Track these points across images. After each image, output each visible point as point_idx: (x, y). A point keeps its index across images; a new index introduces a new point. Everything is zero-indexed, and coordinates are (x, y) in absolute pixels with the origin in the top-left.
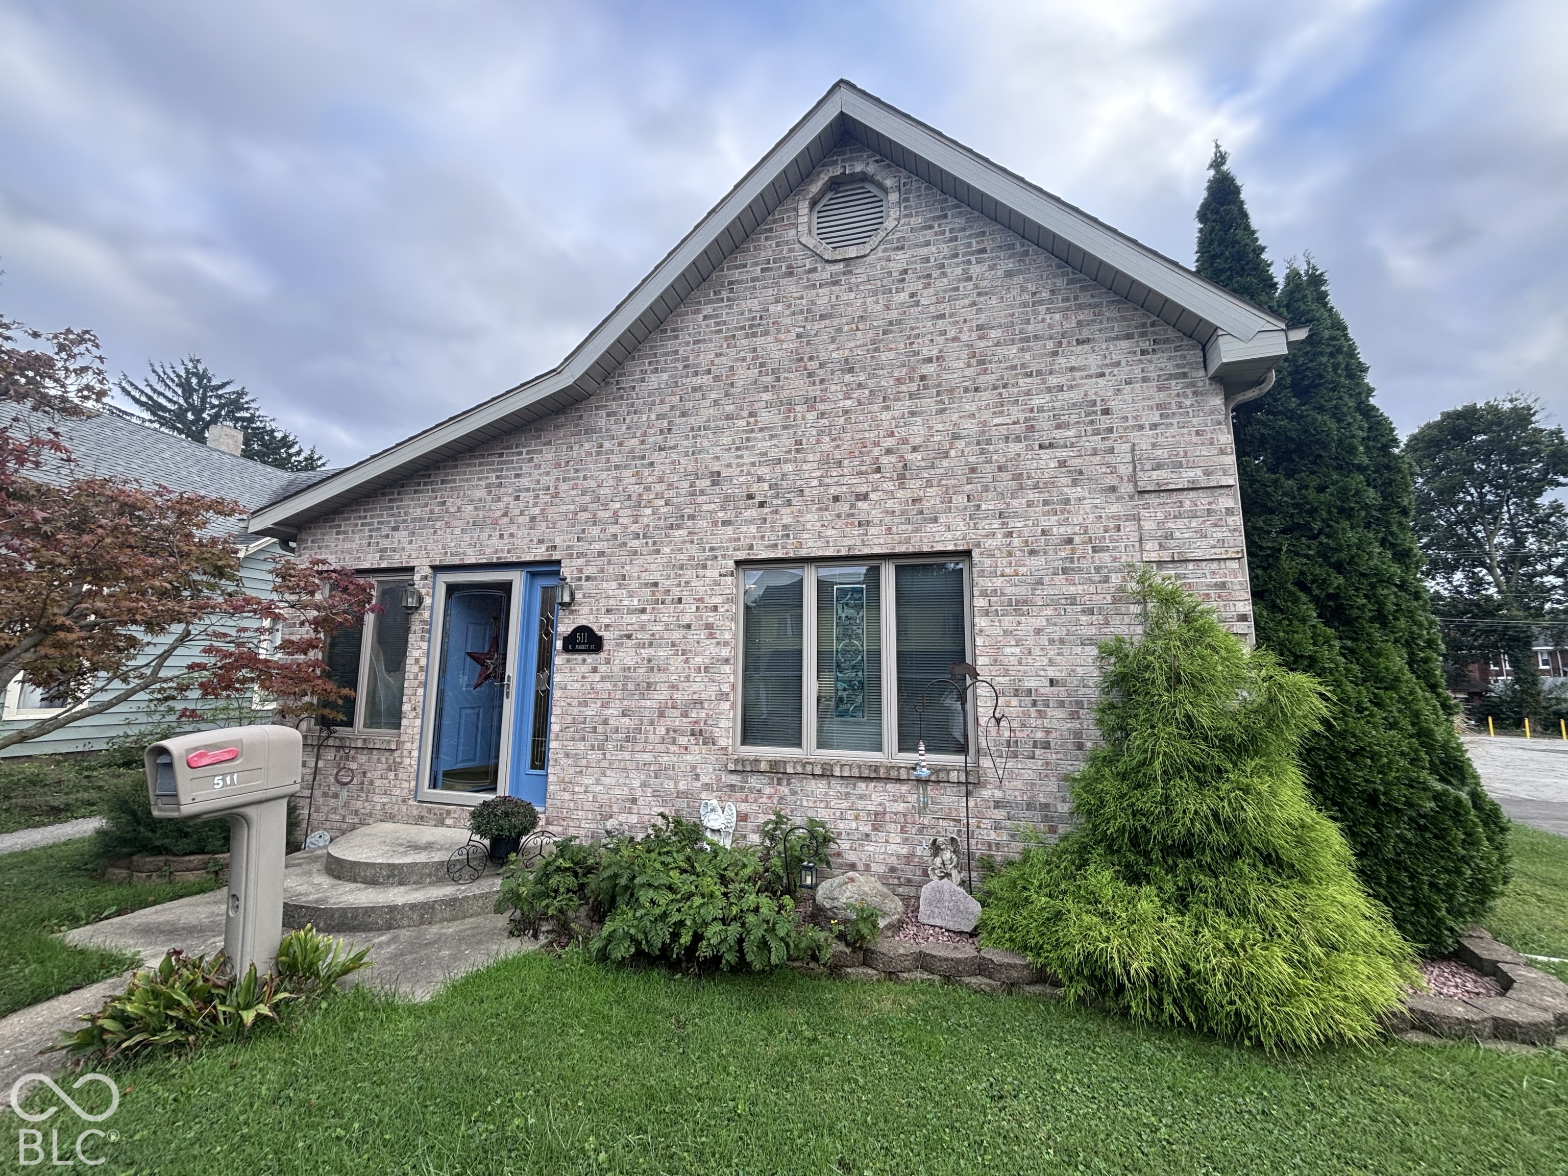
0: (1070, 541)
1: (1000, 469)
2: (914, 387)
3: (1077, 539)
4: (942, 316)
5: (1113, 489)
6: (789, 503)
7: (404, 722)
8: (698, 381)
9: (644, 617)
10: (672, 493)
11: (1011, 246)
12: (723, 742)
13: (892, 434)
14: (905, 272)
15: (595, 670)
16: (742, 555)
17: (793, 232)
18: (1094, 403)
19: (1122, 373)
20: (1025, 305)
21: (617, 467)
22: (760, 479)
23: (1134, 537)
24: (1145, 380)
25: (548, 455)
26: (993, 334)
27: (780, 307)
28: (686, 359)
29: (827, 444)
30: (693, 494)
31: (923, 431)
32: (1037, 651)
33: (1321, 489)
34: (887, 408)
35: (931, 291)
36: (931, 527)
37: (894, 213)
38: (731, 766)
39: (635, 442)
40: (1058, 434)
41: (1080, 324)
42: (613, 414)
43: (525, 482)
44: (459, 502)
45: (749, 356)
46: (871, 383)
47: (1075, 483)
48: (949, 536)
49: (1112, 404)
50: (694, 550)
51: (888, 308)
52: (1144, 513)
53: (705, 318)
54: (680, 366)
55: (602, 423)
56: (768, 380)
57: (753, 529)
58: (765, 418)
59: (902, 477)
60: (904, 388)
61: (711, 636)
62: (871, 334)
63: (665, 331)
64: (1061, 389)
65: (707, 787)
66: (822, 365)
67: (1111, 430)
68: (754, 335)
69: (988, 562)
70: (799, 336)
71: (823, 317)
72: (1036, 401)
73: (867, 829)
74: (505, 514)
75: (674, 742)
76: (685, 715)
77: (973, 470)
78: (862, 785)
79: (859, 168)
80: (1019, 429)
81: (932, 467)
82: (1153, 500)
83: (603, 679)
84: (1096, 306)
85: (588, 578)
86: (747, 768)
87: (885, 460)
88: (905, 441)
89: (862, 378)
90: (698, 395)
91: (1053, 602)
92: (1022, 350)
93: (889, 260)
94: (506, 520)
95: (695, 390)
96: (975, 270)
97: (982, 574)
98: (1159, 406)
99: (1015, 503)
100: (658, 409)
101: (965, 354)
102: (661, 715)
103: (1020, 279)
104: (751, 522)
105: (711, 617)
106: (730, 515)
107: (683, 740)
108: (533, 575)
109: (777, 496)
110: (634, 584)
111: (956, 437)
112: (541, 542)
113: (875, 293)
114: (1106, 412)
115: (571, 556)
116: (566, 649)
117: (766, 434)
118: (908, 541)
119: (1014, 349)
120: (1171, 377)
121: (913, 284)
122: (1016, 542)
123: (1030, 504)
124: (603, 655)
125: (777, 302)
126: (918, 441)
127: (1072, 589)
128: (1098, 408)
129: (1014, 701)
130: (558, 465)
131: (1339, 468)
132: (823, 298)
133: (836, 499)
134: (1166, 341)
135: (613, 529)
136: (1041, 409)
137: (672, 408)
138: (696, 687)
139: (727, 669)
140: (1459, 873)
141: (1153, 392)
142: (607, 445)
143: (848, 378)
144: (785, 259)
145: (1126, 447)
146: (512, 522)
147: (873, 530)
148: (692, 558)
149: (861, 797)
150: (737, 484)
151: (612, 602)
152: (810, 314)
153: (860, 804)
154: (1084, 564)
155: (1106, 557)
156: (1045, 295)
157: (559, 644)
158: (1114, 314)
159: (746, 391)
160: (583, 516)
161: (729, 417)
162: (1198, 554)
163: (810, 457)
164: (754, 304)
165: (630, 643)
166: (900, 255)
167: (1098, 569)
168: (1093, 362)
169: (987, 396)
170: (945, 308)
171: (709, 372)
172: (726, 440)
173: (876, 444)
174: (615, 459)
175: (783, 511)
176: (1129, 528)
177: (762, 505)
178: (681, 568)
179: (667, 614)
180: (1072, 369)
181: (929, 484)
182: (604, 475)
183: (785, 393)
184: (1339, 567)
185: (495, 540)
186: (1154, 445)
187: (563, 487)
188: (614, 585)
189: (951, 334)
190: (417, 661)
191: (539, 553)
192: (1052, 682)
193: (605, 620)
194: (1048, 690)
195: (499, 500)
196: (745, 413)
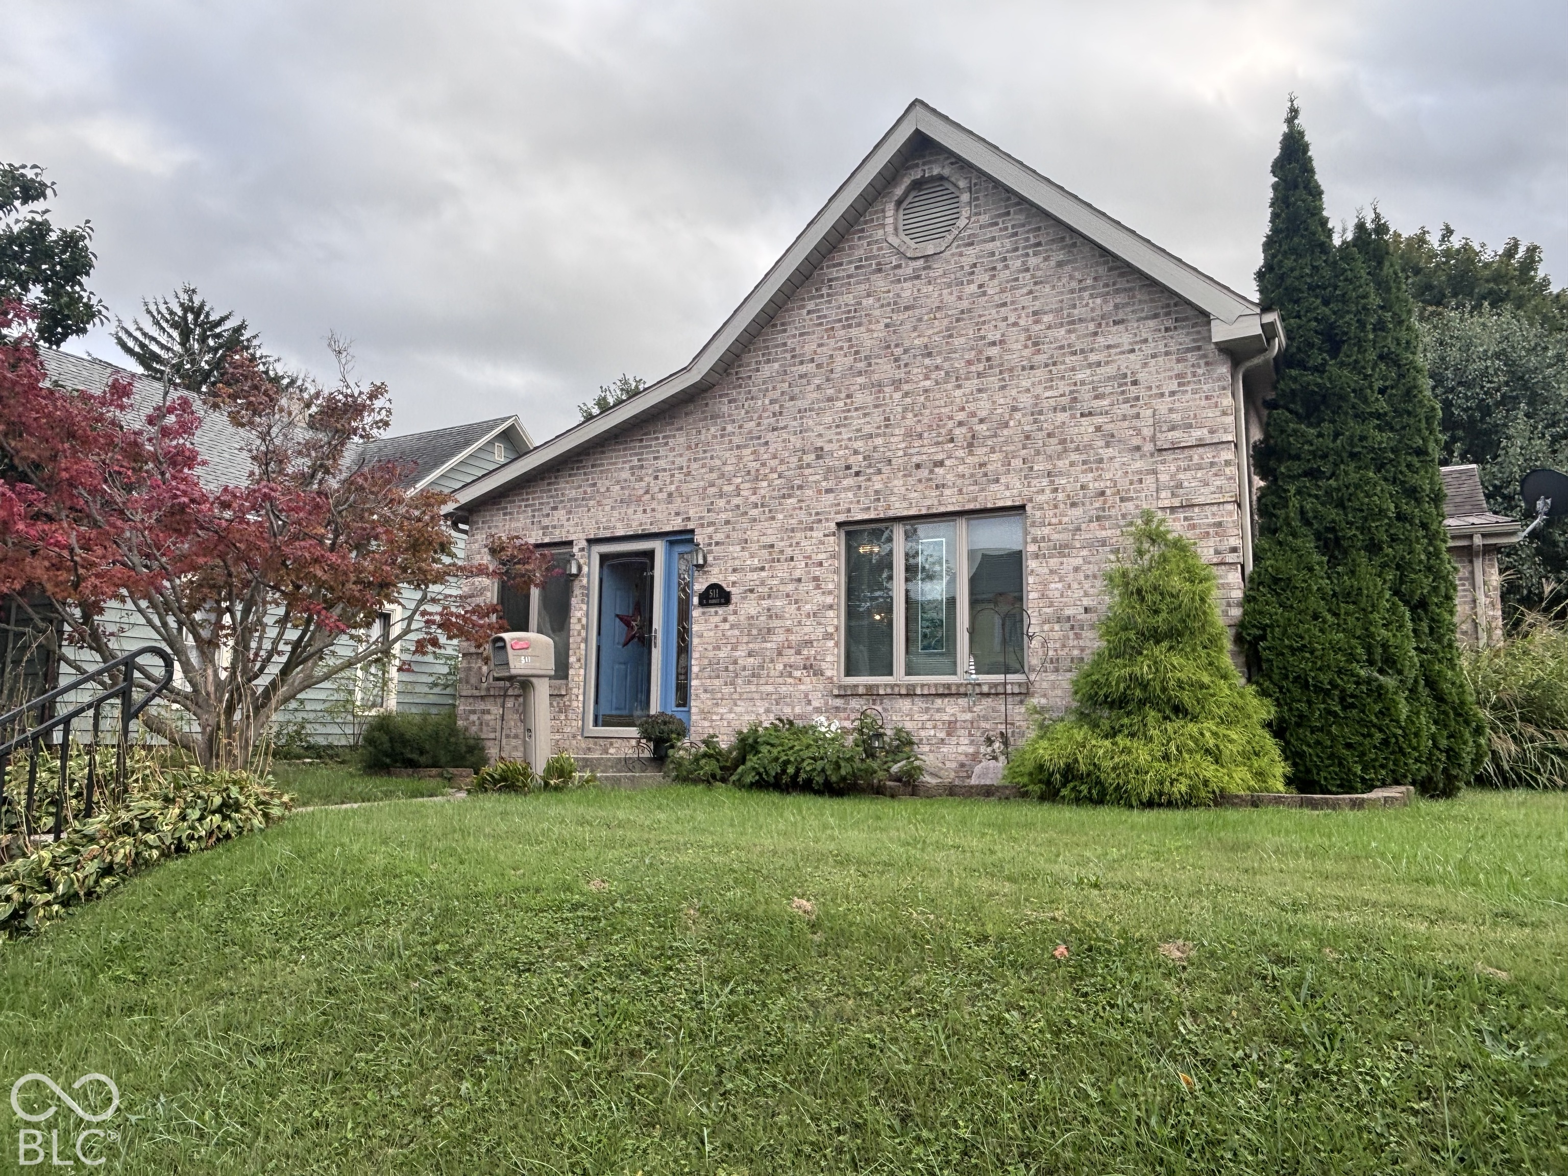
0: (1103, 493)
1: (1049, 435)
2: (980, 367)
3: (1108, 492)
4: (1004, 304)
5: (1138, 448)
6: (879, 472)
7: (571, 672)
8: (803, 369)
9: (764, 574)
10: (784, 467)
11: (1063, 239)
12: (829, 673)
13: (963, 409)
14: (975, 265)
15: (725, 620)
16: (842, 518)
17: (881, 232)
18: (1125, 376)
19: (1148, 349)
20: (1072, 291)
21: (738, 447)
22: (856, 452)
23: (1153, 487)
24: (1167, 354)
25: (681, 439)
26: (1046, 319)
27: (871, 300)
28: (794, 349)
29: (910, 419)
30: (801, 467)
31: (988, 405)
32: (1075, 586)
34: (959, 387)
35: (996, 282)
36: (994, 487)
37: (965, 212)
38: (836, 692)
39: (752, 424)
40: (1097, 403)
41: (1116, 307)
42: (735, 401)
43: (662, 463)
44: (607, 483)
45: (846, 345)
46: (946, 365)
47: (1108, 445)
48: (1008, 493)
49: (1142, 376)
50: (802, 515)
51: (960, 298)
52: (1161, 467)
53: (809, 312)
54: (788, 356)
55: (725, 409)
56: (861, 365)
57: (850, 495)
58: (860, 398)
59: (971, 445)
60: (973, 368)
61: (818, 587)
62: (946, 322)
63: (775, 326)
64: (1099, 364)
65: (818, 710)
66: (906, 351)
67: (1137, 399)
68: (850, 326)
69: (1038, 514)
70: (887, 326)
71: (907, 308)
72: (1080, 376)
73: (942, 735)
74: (647, 492)
75: (790, 676)
76: (798, 653)
77: (1028, 438)
78: (939, 702)
79: (935, 172)
80: (1065, 400)
81: (995, 436)
82: (1169, 456)
83: (732, 627)
84: (1131, 289)
85: (717, 544)
86: (846, 694)
87: (957, 431)
88: (973, 415)
89: (939, 361)
90: (804, 381)
91: (1088, 545)
92: (1069, 332)
93: (961, 255)
94: (648, 497)
95: (801, 377)
96: (1033, 261)
97: (1033, 524)
98: (1178, 376)
99: (1060, 463)
100: (771, 395)
101: (1022, 337)
102: (780, 654)
103: (1068, 268)
104: (848, 489)
105: (817, 571)
106: (830, 484)
107: (797, 674)
108: (672, 543)
109: (870, 466)
110: (755, 547)
111: (1015, 409)
112: (677, 514)
113: (949, 286)
114: (1135, 383)
115: (702, 525)
116: (701, 604)
117: (860, 412)
118: (975, 499)
119: (1062, 331)
120: (1188, 350)
121: (982, 276)
122: (1061, 496)
123: (1072, 464)
124: (731, 607)
125: (869, 295)
126: (983, 414)
127: (1104, 533)
128: (1129, 380)
129: (1057, 627)
130: (689, 448)
132: (907, 291)
133: (918, 466)
134: (1186, 319)
135: (736, 501)
136: (1083, 383)
137: (783, 393)
138: (807, 629)
139: (831, 613)
141: (1173, 364)
142: (729, 428)
143: (927, 361)
144: (875, 257)
145: (1149, 412)
146: (653, 498)
147: (947, 492)
148: (801, 522)
149: (938, 710)
150: (838, 455)
151: (737, 562)
152: (896, 306)
153: (937, 716)
154: (1113, 512)
155: (1130, 506)
156: (1089, 282)
157: (696, 600)
158: (1146, 297)
159: (843, 376)
160: (712, 491)
161: (830, 399)
162: (1201, 500)
163: (897, 431)
164: (849, 299)
165: (752, 596)
166: (970, 251)
167: (1124, 516)
168: (1125, 339)
169: (1040, 374)
170: (1007, 297)
171: (812, 360)
172: (828, 419)
173: (951, 418)
174: (736, 440)
175: (875, 478)
176: (1149, 480)
177: (857, 474)
178: (793, 530)
179: (782, 570)
180: (1109, 347)
181: (993, 451)
182: (728, 454)
183: (876, 377)
185: (640, 515)
186: (1171, 410)
187: (694, 466)
188: (738, 548)
189: (1012, 320)
190: (579, 620)
191: (676, 524)
192: (1086, 610)
193: (732, 578)
194: (1084, 617)
195: (641, 480)
196: (843, 395)
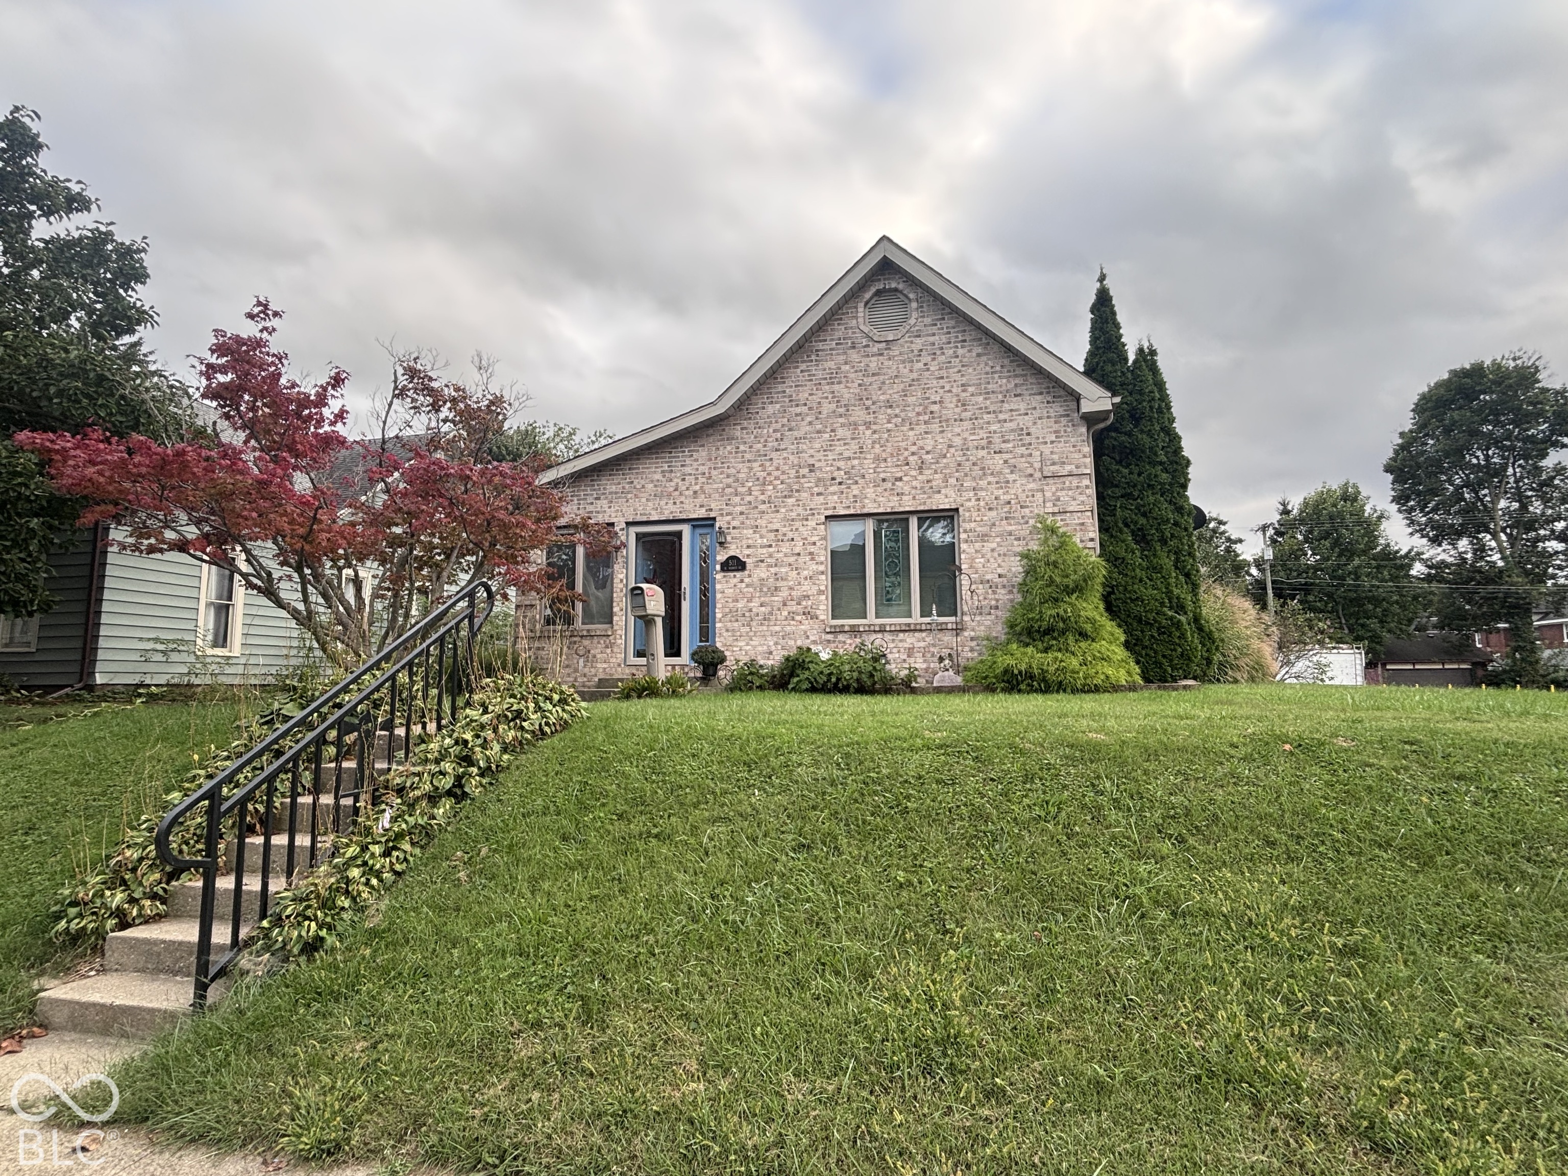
0: (1009, 503)
1: (974, 464)
2: (926, 418)
3: (1013, 502)
4: (942, 378)
5: (1031, 475)
6: (856, 483)
7: (615, 618)
8: (798, 410)
9: (771, 550)
10: (785, 477)
11: (981, 339)
12: (822, 617)
13: (915, 444)
14: (921, 350)
15: (742, 581)
16: (830, 513)
17: (854, 321)
18: (1022, 429)
19: (1037, 414)
20: (987, 373)
21: (749, 461)
22: (839, 469)
23: (1041, 500)
24: (1048, 417)
25: (702, 453)
26: (971, 389)
27: (847, 367)
28: (791, 396)
29: (877, 449)
30: (798, 477)
31: (932, 443)
32: (992, 560)
33: (1139, 475)
34: (912, 429)
35: (936, 363)
36: (937, 496)
37: (915, 315)
38: (828, 630)
39: (759, 446)
40: (1003, 446)
41: (1016, 385)
42: (745, 428)
43: (688, 470)
44: (643, 482)
45: (830, 396)
46: (902, 415)
47: (1012, 472)
48: (947, 500)
49: (1032, 430)
50: (800, 510)
51: (911, 371)
52: (1046, 488)
53: (802, 371)
54: (787, 400)
55: (738, 433)
56: (842, 410)
57: (835, 497)
58: (841, 433)
59: (921, 468)
60: (921, 418)
61: (813, 559)
62: (902, 386)
63: (776, 378)
64: (1005, 421)
65: (814, 642)
66: (874, 403)
67: (1030, 444)
68: (833, 383)
69: (967, 514)
70: (860, 385)
71: (873, 375)
72: (993, 428)
73: (905, 657)
74: (676, 490)
75: (793, 619)
76: (799, 604)
77: (959, 465)
78: (901, 635)
79: (893, 285)
80: (984, 443)
81: (938, 463)
82: (1051, 481)
83: (747, 586)
84: (1025, 375)
85: (734, 528)
86: (837, 631)
87: (911, 458)
88: (922, 448)
89: (897, 411)
90: (799, 418)
91: (1000, 535)
92: (986, 399)
93: (912, 342)
94: (677, 493)
95: (797, 415)
96: (960, 352)
97: (964, 521)
98: (1055, 432)
99: (981, 482)
100: (774, 426)
101: (954, 400)
102: (785, 604)
103: (984, 358)
104: (834, 494)
105: (812, 549)
106: (821, 489)
107: (798, 618)
108: (694, 527)
109: (849, 479)
110: (764, 531)
111: (950, 446)
112: (701, 506)
113: (904, 362)
114: (1028, 434)
115: (722, 515)
116: (722, 570)
117: (842, 442)
118: (925, 503)
119: (981, 398)
120: (1061, 416)
121: (926, 358)
122: (982, 503)
123: (989, 483)
124: (746, 572)
125: (846, 363)
126: (929, 448)
127: (1010, 528)
128: (1025, 432)
129: (981, 586)
130: (710, 460)
131: (1149, 463)
132: (874, 363)
133: (884, 480)
134: (1060, 397)
135: (748, 498)
136: (995, 432)
137: (783, 426)
138: (804, 588)
139: (823, 577)
140: (1175, 650)
141: (1052, 424)
142: (742, 448)
143: (889, 411)
144: (850, 338)
145: (1038, 453)
146: (681, 494)
147: (904, 498)
148: (799, 515)
149: (901, 641)
150: (826, 471)
151: (750, 541)
152: (866, 372)
153: (900, 645)
154: (1016, 515)
155: (1027, 511)
156: (998, 368)
157: (718, 567)
158: (1034, 381)
159: (828, 417)
160: (728, 491)
161: (819, 432)
162: (1071, 509)
163: (868, 456)
164: (831, 364)
165: (763, 565)
166: (918, 340)
167: (1023, 517)
168: (1022, 407)
169: (967, 424)
170: (944, 373)
171: (805, 405)
172: (817, 446)
173: (906, 449)
174: (748, 456)
175: (853, 487)
176: (1039, 495)
177: (840, 483)
178: (793, 520)
179: (785, 548)
180: (1011, 410)
181: (936, 472)
182: (741, 465)
183: (852, 419)
184: (1144, 515)
185: (670, 506)
186: (1052, 453)
187: (714, 473)
188: (751, 531)
189: (947, 388)
190: (621, 581)
191: (701, 513)
192: (1000, 576)
193: (747, 552)
194: (998, 580)
195: (671, 480)
196: (828, 430)
